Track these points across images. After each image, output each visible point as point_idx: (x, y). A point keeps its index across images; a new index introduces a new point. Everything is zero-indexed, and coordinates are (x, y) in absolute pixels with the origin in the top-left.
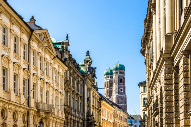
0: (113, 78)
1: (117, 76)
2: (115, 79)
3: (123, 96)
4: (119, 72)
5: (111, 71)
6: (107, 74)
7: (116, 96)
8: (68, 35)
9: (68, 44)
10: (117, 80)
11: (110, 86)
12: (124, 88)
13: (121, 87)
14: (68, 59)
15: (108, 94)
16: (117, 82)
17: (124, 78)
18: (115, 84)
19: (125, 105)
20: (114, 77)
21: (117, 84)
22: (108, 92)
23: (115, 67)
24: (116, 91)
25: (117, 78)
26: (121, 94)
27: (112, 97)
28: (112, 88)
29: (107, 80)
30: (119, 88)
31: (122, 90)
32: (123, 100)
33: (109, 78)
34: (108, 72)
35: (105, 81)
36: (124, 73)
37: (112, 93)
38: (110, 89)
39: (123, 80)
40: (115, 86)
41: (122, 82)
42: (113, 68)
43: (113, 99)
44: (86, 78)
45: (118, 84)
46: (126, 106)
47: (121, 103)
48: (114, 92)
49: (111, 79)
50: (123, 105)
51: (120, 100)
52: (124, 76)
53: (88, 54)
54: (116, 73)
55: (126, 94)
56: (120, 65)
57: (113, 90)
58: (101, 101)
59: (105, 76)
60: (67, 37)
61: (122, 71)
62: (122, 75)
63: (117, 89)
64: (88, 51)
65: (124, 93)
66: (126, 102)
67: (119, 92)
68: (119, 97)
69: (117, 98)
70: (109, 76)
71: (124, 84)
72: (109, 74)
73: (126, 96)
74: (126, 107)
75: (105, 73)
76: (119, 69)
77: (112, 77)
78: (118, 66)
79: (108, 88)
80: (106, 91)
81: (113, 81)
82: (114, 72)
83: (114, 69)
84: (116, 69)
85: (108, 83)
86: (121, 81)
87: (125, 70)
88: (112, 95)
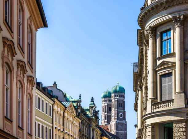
0: (112, 102)
1: (116, 100)
2: (114, 103)
3: (124, 122)
4: (118, 95)
5: (110, 93)
6: (105, 97)
7: (115, 122)
8: (80, 95)
9: (81, 101)
10: (117, 104)
11: (108, 110)
12: (124, 113)
13: (121, 112)
14: (81, 113)
15: (106, 119)
16: (117, 106)
17: (124, 102)
18: (114, 108)
19: (125, 132)
20: (113, 100)
21: (116, 109)
22: (106, 117)
23: (114, 89)
24: (116, 117)
25: (116, 102)
26: (121, 120)
27: (111, 123)
28: (111, 113)
29: (105, 103)
30: (118, 113)
31: (121, 116)
32: (123, 127)
33: (107, 101)
34: (106, 95)
35: (103, 105)
36: (124, 97)
37: (110, 119)
38: (108, 114)
39: (122, 105)
40: (114, 111)
41: (121, 107)
42: (111, 90)
43: (112, 125)
44: (92, 122)
45: (118, 109)
46: (127, 133)
47: (121, 130)
48: (113, 118)
49: (110, 103)
50: (123, 132)
51: (120, 126)
52: (124, 99)
53: (92, 100)
54: (115, 96)
55: (126, 120)
56: (120, 88)
57: (112, 116)
58: (102, 137)
59: (103, 99)
60: (80, 96)
61: (121, 94)
62: (122, 98)
63: (117, 114)
64: (92, 98)
65: (124, 118)
66: (126, 129)
67: (118, 118)
68: (118, 123)
69: (116, 124)
70: (107, 99)
71: (124, 109)
72: (108, 97)
73: (126, 122)
74: (126, 135)
75: (102, 95)
76: (119, 92)
77: (110, 101)
78: (118, 89)
79: (106, 113)
80: (103, 115)
81: (111, 105)
82: (113, 95)
83: (113, 91)
84: (115, 92)
85: (106, 107)
86: (121, 105)
87: (125, 93)
88: (110, 121)
